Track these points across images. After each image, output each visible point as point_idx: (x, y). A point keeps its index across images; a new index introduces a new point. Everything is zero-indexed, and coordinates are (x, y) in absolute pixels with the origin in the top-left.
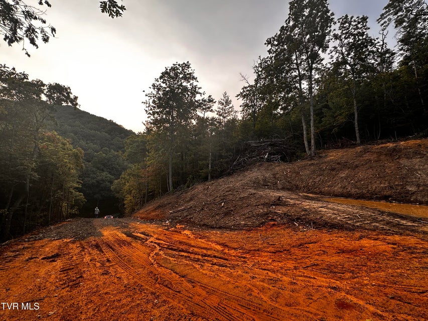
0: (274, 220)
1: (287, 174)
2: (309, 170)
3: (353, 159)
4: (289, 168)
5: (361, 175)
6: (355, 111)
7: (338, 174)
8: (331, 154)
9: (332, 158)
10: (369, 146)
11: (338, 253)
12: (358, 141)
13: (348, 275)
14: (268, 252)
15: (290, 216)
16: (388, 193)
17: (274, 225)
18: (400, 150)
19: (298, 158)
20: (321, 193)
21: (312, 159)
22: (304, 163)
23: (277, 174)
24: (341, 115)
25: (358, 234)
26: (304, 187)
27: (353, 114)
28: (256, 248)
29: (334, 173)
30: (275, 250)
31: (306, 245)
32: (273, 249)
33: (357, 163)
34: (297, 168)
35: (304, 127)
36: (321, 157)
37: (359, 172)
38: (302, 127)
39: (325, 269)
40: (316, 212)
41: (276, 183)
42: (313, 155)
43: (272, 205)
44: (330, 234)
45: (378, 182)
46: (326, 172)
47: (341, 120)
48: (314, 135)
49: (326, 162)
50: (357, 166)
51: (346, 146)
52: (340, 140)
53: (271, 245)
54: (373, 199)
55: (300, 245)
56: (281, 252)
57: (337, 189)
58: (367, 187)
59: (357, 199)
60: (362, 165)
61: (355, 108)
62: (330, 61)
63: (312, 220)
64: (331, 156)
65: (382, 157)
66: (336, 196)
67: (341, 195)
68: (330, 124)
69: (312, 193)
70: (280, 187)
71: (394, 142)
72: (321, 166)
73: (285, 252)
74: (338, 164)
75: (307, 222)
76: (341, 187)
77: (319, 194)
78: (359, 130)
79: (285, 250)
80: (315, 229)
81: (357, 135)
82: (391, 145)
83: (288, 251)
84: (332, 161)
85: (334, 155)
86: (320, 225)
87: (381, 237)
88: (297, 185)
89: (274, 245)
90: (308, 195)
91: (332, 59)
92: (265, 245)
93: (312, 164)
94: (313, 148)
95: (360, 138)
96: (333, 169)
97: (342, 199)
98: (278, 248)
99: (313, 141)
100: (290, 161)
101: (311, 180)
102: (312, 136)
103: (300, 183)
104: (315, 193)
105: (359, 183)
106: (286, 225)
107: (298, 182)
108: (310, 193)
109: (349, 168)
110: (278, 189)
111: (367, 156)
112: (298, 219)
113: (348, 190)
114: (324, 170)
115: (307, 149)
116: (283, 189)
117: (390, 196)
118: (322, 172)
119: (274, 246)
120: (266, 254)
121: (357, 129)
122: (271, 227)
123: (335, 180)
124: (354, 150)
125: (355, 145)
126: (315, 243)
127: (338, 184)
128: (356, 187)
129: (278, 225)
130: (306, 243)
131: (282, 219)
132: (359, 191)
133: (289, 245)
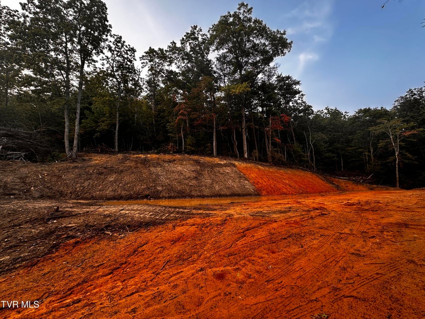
0: (73, 237)
1: (43, 178)
2: (73, 174)
3: (117, 165)
4: (46, 171)
5: (126, 179)
6: (117, 122)
7: (106, 178)
8: (96, 158)
9: (97, 162)
10: (127, 155)
11: (173, 244)
12: (117, 150)
13: (195, 256)
14: (103, 276)
15: (93, 226)
16: (147, 192)
17: (77, 243)
18: (149, 161)
19: (54, 158)
20: (93, 198)
21: (74, 161)
22: (64, 165)
23: (27, 177)
24: (103, 122)
25: (170, 226)
26: (71, 193)
27: (115, 125)
28: (79, 281)
29: (102, 177)
30: (110, 270)
31: (140, 249)
32: (105, 270)
33: (121, 168)
34: (56, 171)
35: (67, 124)
36: (84, 160)
37: (124, 177)
38: (64, 123)
39: (177, 261)
40: (124, 216)
41: (29, 190)
42: (74, 156)
43: (49, 220)
44: (151, 232)
45: (140, 185)
46: (94, 176)
47: (103, 126)
48: (78, 135)
49: (91, 166)
50: (122, 171)
51: (106, 153)
52: (99, 145)
53: (98, 266)
54: (138, 198)
55: (135, 252)
56: (118, 268)
57: (109, 192)
58: (133, 189)
59: (127, 200)
60: (126, 170)
61: (117, 119)
62: (101, 67)
63: (124, 224)
64: (95, 160)
65: (139, 165)
66: (109, 199)
67: (114, 198)
68: (91, 127)
69: (82, 199)
70: (37, 195)
71: (144, 154)
72: (87, 170)
73: (124, 266)
74: (105, 168)
75: (120, 228)
76: (112, 190)
77: (90, 199)
78: (118, 139)
79: (122, 264)
80: (132, 231)
81: (116, 144)
82: (143, 156)
83: (125, 263)
84: (97, 165)
85: (98, 160)
86: (135, 227)
87: (184, 222)
88: (62, 191)
89: (101, 265)
90: (79, 201)
91: (103, 67)
92: (90, 270)
93: (76, 166)
94: (75, 149)
95: (119, 146)
96: (101, 174)
97: (115, 201)
98: (110, 266)
99: (75, 142)
100: (43, 162)
101: (79, 185)
102: (76, 136)
103: (65, 188)
104: (86, 199)
105: (126, 186)
106: (96, 237)
107: (62, 188)
108: (80, 199)
109: (116, 173)
110: (34, 199)
111: (128, 163)
112: (107, 227)
113: (119, 193)
114: (91, 174)
115: (67, 150)
116: (42, 197)
117: (148, 195)
118: (89, 176)
119: (103, 266)
120: (101, 280)
121: (117, 138)
122: (74, 247)
123: (105, 184)
124: (116, 156)
125: (113, 153)
126: (146, 244)
127: (109, 187)
128: (124, 189)
129: (84, 241)
130: (138, 248)
131: (83, 232)
132: (128, 193)
133: (122, 256)
